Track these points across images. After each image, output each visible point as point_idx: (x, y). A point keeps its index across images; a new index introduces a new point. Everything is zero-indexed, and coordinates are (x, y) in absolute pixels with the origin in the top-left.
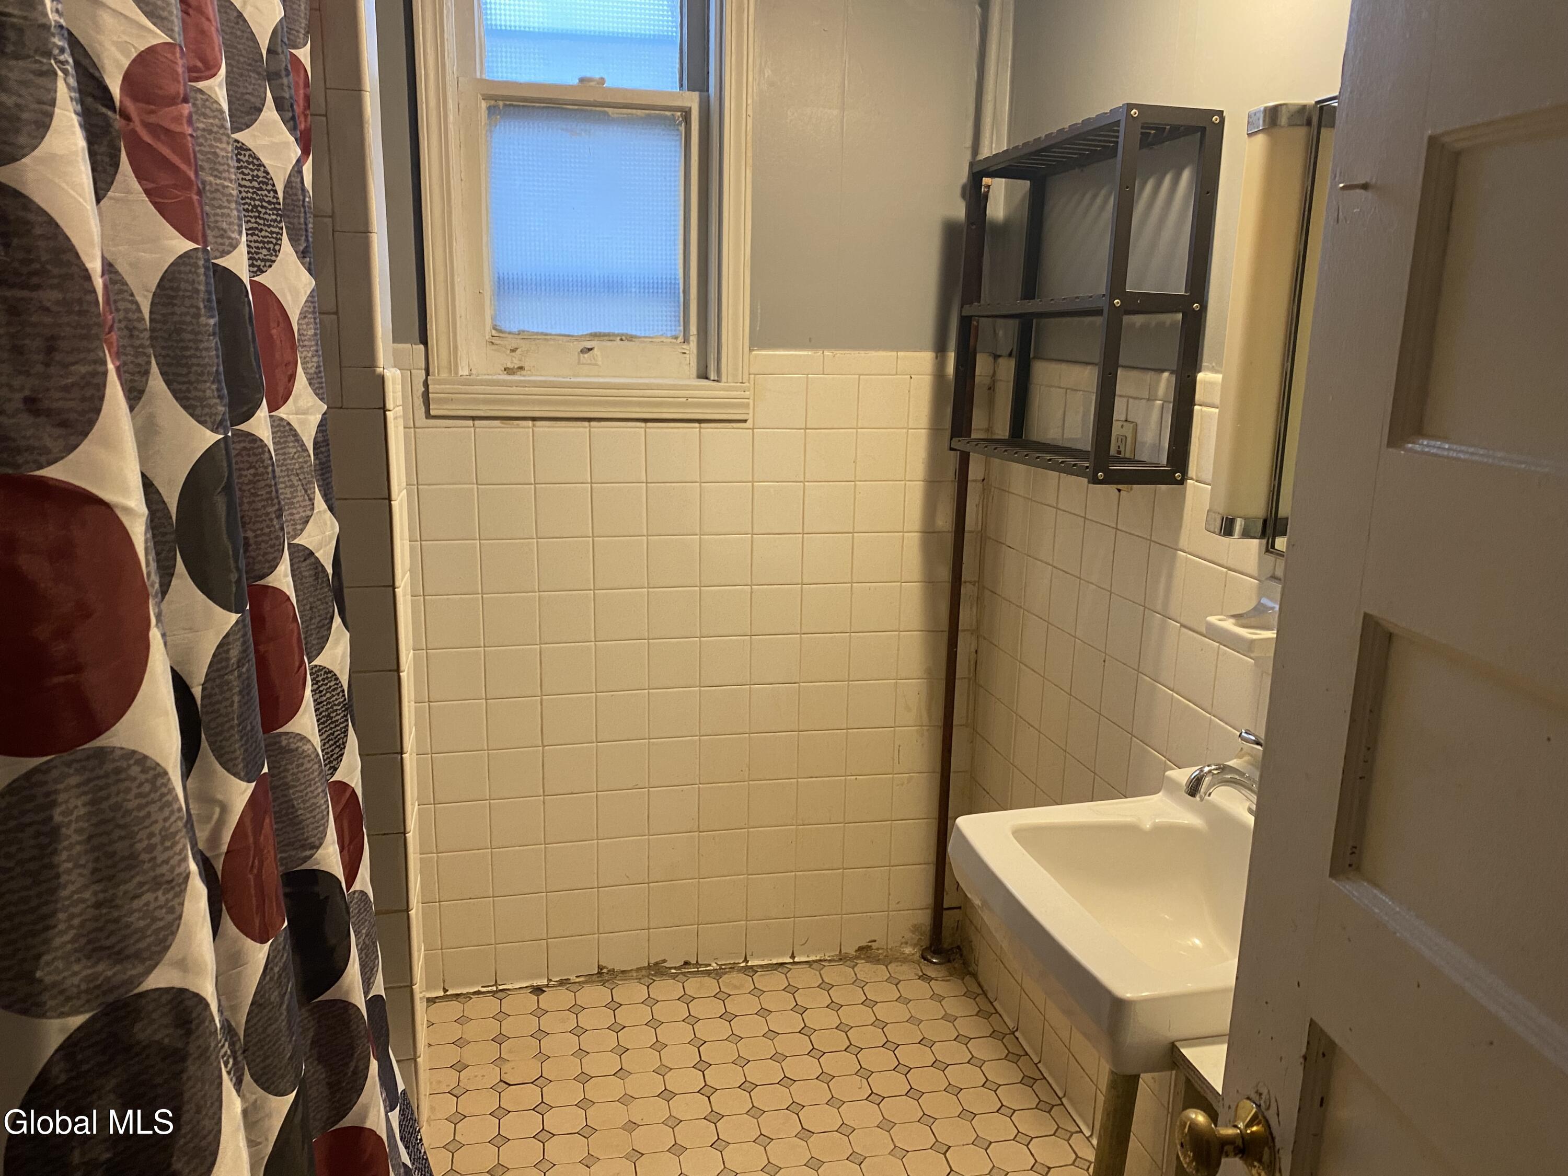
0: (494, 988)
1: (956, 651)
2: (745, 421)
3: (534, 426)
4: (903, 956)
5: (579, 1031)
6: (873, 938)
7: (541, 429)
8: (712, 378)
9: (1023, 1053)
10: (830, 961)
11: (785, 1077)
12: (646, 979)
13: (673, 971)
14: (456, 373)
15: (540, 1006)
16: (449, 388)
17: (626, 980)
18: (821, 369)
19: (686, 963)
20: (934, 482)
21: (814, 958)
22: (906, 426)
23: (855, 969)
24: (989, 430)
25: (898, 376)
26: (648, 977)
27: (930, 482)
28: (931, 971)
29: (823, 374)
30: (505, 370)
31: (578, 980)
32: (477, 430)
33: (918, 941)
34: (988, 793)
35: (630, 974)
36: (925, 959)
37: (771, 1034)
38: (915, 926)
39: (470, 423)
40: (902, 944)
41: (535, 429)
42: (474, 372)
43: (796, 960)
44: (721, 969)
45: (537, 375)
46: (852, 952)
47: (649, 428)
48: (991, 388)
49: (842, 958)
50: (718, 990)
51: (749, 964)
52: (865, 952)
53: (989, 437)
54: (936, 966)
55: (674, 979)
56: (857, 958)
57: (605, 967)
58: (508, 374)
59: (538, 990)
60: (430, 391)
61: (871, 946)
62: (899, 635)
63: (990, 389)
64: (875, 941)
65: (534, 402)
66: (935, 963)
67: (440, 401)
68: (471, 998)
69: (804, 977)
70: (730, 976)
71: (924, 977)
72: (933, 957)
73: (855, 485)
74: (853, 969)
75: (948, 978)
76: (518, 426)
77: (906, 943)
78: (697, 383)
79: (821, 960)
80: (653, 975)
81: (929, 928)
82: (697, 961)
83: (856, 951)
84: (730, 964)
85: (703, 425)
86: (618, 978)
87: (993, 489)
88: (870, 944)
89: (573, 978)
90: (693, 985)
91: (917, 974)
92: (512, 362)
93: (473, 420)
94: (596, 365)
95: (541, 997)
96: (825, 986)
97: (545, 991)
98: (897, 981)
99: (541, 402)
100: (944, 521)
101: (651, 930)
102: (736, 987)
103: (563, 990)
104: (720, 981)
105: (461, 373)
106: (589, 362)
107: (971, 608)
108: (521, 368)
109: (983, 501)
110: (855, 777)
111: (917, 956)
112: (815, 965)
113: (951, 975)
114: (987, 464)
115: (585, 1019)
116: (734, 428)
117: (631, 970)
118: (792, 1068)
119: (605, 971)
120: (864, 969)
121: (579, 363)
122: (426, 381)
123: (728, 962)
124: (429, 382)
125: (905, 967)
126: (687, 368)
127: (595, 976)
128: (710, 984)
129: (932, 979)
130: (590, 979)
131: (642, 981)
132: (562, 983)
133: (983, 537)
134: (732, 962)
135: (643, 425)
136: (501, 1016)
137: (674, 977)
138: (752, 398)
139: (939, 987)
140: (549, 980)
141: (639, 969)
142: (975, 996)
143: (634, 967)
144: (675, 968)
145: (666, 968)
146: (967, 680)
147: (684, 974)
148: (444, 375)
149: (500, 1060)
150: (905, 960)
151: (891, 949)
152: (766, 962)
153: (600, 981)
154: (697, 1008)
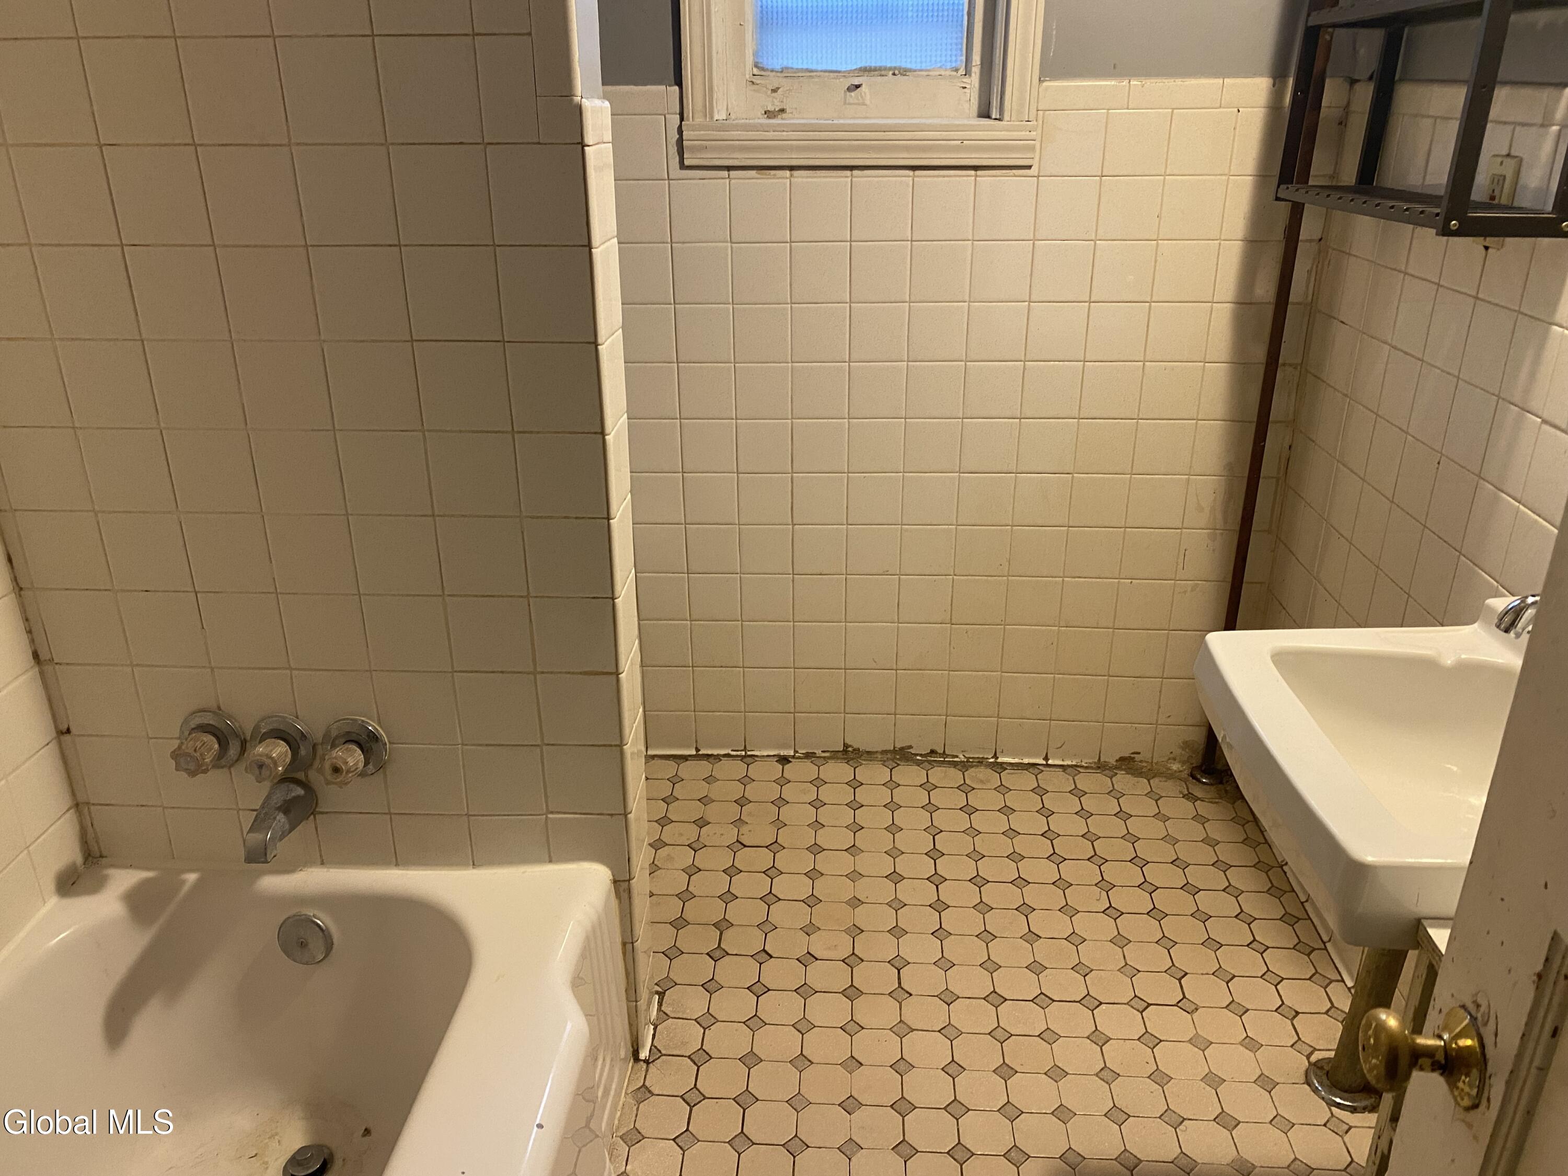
0: (743, 753)
1: (1264, 446)
2: (1029, 167)
3: (791, 176)
4: (1169, 772)
5: (817, 804)
6: (1139, 751)
7: (800, 180)
8: (994, 117)
9: (1288, 889)
10: (1087, 768)
11: (1019, 877)
12: (891, 762)
13: (918, 758)
14: (712, 117)
15: (784, 775)
16: (702, 135)
17: (871, 761)
18: (1126, 103)
19: (933, 752)
20: (1256, 241)
21: (1070, 763)
22: (1226, 172)
23: (1114, 779)
24: (1334, 176)
25: (1221, 110)
26: (893, 760)
27: (1252, 241)
28: (1198, 791)
29: (1128, 108)
30: (765, 113)
31: (824, 755)
32: (733, 181)
33: (1188, 758)
34: (1284, 608)
35: (875, 756)
36: (1194, 777)
37: (1011, 833)
38: (1185, 743)
39: (725, 173)
40: (1169, 759)
41: (792, 179)
42: (733, 116)
43: (1050, 762)
44: (967, 762)
45: (797, 118)
46: (1112, 761)
47: (918, 176)
48: (1342, 123)
49: (1101, 766)
50: (963, 782)
51: (999, 760)
52: (1127, 764)
53: (1334, 184)
54: (1205, 787)
55: (919, 766)
56: (1116, 768)
57: (850, 746)
58: (769, 117)
59: (784, 760)
60: (684, 138)
61: (1134, 758)
62: (1196, 423)
63: (1340, 123)
64: (1139, 753)
65: (792, 149)
66: (1204, 783)
67: (693, 149)
68: (721, 760)
69: (1055, 781)
70: (977, 770)
71: (1189, 796)
72: (1202, 777)
73: (1158, 244)
74: (1111, 779)
75: (1217, 800)
76: (775, 177)
77: (1175, 759)
78: (978, 123)
79: (1076, 766)
80: (898, 759)
81: (1202, 747)
82: (944, 751)
83: (1117, 761)
84: (978, 758)
85: (979, 173)
86: (863, 758)
87: (1330, 250)
88: (1132, 756)
89: (819, 752)
90: (937, 774)
91: (1181, 792)
92: (773, 105)
93: (728, 171)
94: (864, 104)
95: (786, 767)
96: (1079, 794)
97: (790, 762)
98: (1157, 797)
99: (799, 149)
100: (1265, 290)
101: (897, 716)
102: (982, 782)
103: (807, 764)
104: (965, 773)
105: (716, 117)
106: (856, 101)
107: (1289, 396)
108: (782, 111)
109: (1317, 267)
110: (1130, 581)
111: (1185, 775)
112: (1069, 770)
113: (1221, 798)
114: (1327, 218)
115: (826, 794)
116: (1015, 176)
117: (877, 752)
118: (1027, 869)
119: (850, 749)
120: (1123, 780)
121: (845, 103)
122: (680, 127)
123: (977, 756)
124: (683, 128)
125: (1170, 783)
126: (966, 106)
127: (840, 754)
128: (955, 776)
129: (1199, 799)
130: (834, 755)
131: (886, 764)
132: (809, 756)
133: (1311, 309)
134: (981, 756)
135: (910, 173)
136: (745, 780)
137: (919, 763)
138: (1039, 139)
139: (1203, 808)
140: (796, 752)
141: (884, 752)
142: (1245, 822)
143: (880, 750)
144: (921, 755)
145: (913, 754)
146: (1274, 480)
147: (929, 762)
148: (699, 120)
149: (739, 822)
150: (1170, 776)
151: (1156, 764)
152: (1016, 760)
153: (845, 759)
154: (937, 797)
